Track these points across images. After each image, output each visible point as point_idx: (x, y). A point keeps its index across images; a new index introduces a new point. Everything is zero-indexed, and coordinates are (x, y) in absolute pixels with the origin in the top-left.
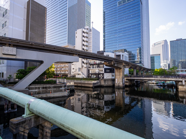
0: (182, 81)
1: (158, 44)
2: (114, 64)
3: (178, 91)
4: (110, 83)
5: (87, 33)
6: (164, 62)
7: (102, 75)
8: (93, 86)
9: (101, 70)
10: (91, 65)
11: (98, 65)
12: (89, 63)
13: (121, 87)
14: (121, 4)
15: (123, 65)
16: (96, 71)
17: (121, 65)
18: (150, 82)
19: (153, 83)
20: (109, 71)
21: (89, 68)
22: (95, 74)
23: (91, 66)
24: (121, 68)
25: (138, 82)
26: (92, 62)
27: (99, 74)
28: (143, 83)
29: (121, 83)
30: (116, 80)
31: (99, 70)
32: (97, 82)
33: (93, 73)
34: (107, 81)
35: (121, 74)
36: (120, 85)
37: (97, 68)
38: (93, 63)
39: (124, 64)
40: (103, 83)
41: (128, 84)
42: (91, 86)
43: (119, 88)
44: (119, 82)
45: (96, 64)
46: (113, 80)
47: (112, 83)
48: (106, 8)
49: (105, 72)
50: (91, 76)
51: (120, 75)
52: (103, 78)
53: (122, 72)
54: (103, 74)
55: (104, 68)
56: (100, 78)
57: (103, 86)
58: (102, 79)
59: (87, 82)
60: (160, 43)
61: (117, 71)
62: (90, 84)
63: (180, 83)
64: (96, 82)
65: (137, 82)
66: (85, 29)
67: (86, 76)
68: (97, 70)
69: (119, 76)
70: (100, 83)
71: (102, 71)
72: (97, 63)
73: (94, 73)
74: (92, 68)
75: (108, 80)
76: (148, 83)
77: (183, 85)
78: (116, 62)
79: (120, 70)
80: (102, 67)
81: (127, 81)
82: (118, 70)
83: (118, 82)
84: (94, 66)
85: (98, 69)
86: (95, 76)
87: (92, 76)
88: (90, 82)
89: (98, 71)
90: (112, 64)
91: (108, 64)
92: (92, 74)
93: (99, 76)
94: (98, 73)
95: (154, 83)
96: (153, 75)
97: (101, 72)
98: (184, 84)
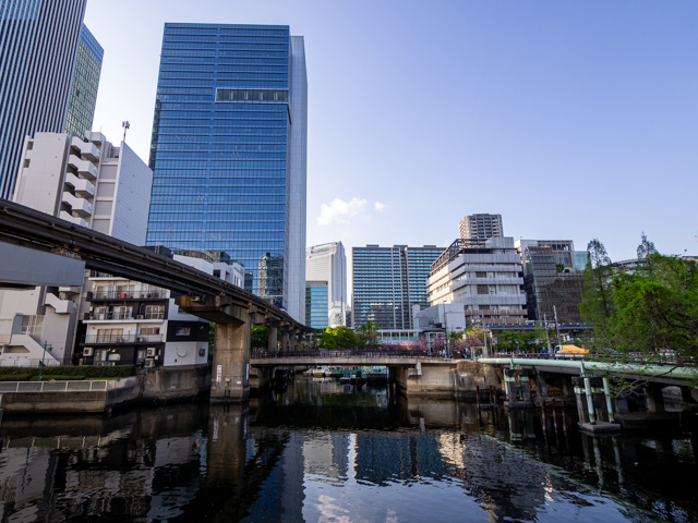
0: (414, 366)
1: (322, 250)
2: (224, 306)
3: (404, 395)
4: (188, 386)
5: (94, 160)
6: (334, 307)
7: (153, 349)
8: (108, 406)
9: (150, 326)
10: (97, 303)
11: (140, 307)
12: (90, 294)
13: (238, 398)
14: (228, 98)
15: (248, 311)
16: (125, 333)
17: (244, 310)
18: (315, 371)
19: (324, 375)
20: (188, 334)
21: (87, 316)
22: (119, 346)
23: (98, 310)
24: (243, 323)
25: (283, 372)
26: (106, 289)
27: (140, 345)
28: (293, 375)
29: (239, 382)
30: (219, 369)
31: (143, 327)
32: (128, 383)
33: (107, 341)
34: (176, 376)
35: (242, 346)
36: (232, 388)
37: (133, 321)
38: (114, 297)
39: (253, 308)
40: (154, 387)
41: (256, 383)
42: (98, 405)
43: (227, 403)
44: (228, 380)
45: (129, 301)
46: (205, 372)
47: (197, 382)
48: (169, 91)
49: (172, 337)
50: (92, 357)
51: (237, 349)
52: (159, 362)
53: (243, 336)
54: (159, 346)
55: (166, 318)
56: (143, 364)
57: (158, 400)
58: (152, 371)
59: (71, 390)
60: (326, 250)
61: (226, 336)
62: (92, 396)
63: (410, 372)
64: (122, 383)
65: (279, 373)
66: (86, 141)
67: (62, 356)
68: (128, 330)
69: (229, 356)
70: (143, 387)
71: (157, 331)
72: (136, 296)
73: (114, 341)
74: (102, 316)
75: (179, 372)
76: (308, 375)
77: (416, 377)
78: (232, 301)
79: (237, 331)
80: (155, 317)
81: (256, 372)
82: (229, 330)
83: (223, 378)
84: (117, 310)
85: (138, 323)
86: (115, 357)
87: (96, 359)
88: (90, 385)
89: (133, 332)
90: (218, 305)
91: (198, 305)
92: (97, 347)
93: (141, 355)
94: (132, 340)
95: (327, 373)
96: (321, 346)
97: (152, 338)
98: (420, 373)
